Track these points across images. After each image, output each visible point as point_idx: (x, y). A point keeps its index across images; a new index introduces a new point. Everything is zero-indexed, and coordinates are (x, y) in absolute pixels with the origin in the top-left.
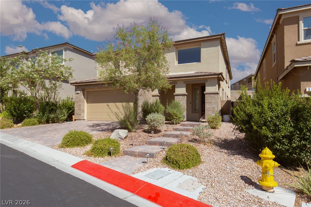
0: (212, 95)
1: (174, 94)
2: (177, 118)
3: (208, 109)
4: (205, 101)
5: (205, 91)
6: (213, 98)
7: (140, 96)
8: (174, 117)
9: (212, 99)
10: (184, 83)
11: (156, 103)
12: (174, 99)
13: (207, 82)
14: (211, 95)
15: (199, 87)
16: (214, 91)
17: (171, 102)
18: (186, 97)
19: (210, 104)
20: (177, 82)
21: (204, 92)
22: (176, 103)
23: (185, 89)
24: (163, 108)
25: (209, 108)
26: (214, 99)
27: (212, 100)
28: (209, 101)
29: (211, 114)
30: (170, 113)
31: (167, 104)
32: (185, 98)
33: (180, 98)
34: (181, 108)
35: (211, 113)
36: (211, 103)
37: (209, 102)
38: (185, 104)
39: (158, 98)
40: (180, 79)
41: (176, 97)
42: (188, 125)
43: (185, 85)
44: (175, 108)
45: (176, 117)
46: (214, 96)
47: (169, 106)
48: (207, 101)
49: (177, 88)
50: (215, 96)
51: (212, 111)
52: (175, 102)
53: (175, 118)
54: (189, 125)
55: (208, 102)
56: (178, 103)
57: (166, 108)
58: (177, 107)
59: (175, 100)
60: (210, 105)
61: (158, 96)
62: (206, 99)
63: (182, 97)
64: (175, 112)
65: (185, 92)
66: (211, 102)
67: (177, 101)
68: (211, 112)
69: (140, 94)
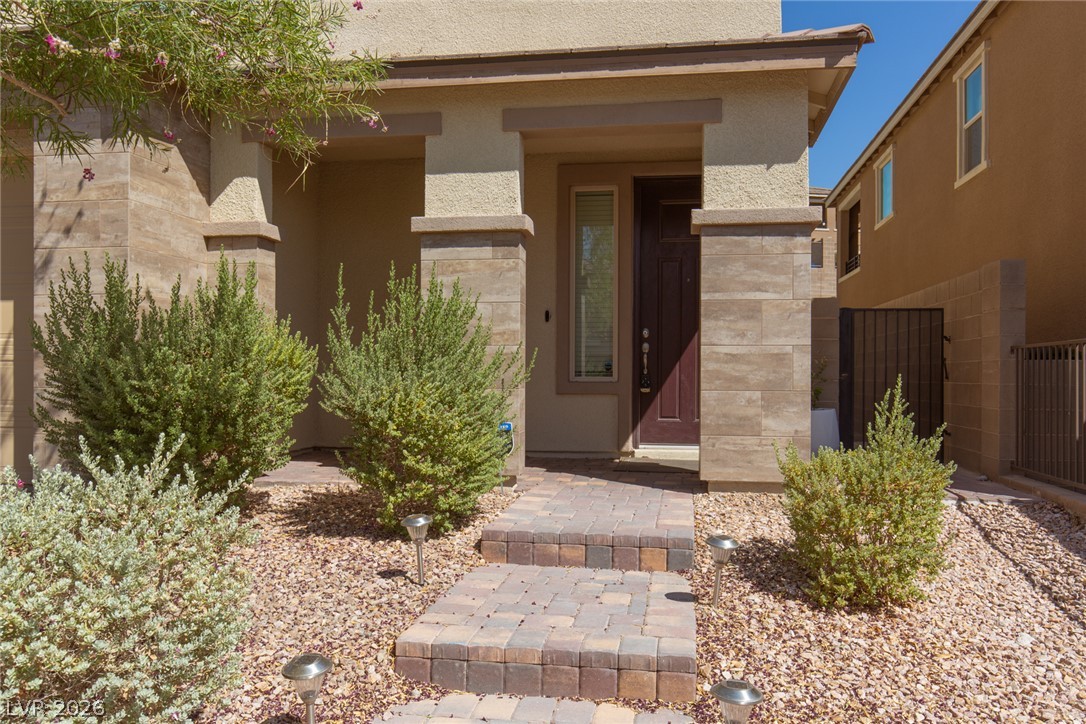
0: (768, 241)
1: (417, 224)
2: (441, 471)
3: (729, 369)
4: (704, 297)
5: (699, 206)
6: (775, 270)
7: (67, 231)
8: (410, 461)
9: (765, 277)
10: (506, 128)
11: (221, 309)
12: (409, 266)
13: (717, 118)
14: (755, 241)
15: (614, 188)
16: (784, 204)
17: (383, 296)
18: (522, 252)
19: (741, 325)
20: (439, 114)
21: (695, 212)
22: (433, 307)
23: (514, 179)
24: (305, 356)
25: (733, 358)
26: (781, 279)
27: (759, 288)
28: (739, 296)
29: (751, 412)
30: (364, 420)
31: (341, 313)
32: (514, 269)
33: (472, 265)
34: (488, 361)
35: (750, 402)
36: (752, 311)
37: (733, 302)
38: (518, 326)
39: (266, 260)
40: (471, 80)
41: (428, 255)
42: (567, 552)
43: (513, 144)
44: (418, 362)
45: (436, 460)
46: (780, 249)
47: (356, 340)
48: (718, 296)
49: (443, 169)
50: (789, 252)
51: (766, 387)
52: (425, 294)
53: (425, 468)
54: (580, 551)
55: (725, 308)
56: (451, 312)
57: (326, 359)
58: (445, 351)
59: (425, 280)
60: (743, 335)
61: (264, 242)
62: (706, 276)
63: (486, 252)
64: (423, 406)
65: (519, 210)
66: (759, 302)
67: (447, 295)
68: (758, 395)
69: (66, 214)
